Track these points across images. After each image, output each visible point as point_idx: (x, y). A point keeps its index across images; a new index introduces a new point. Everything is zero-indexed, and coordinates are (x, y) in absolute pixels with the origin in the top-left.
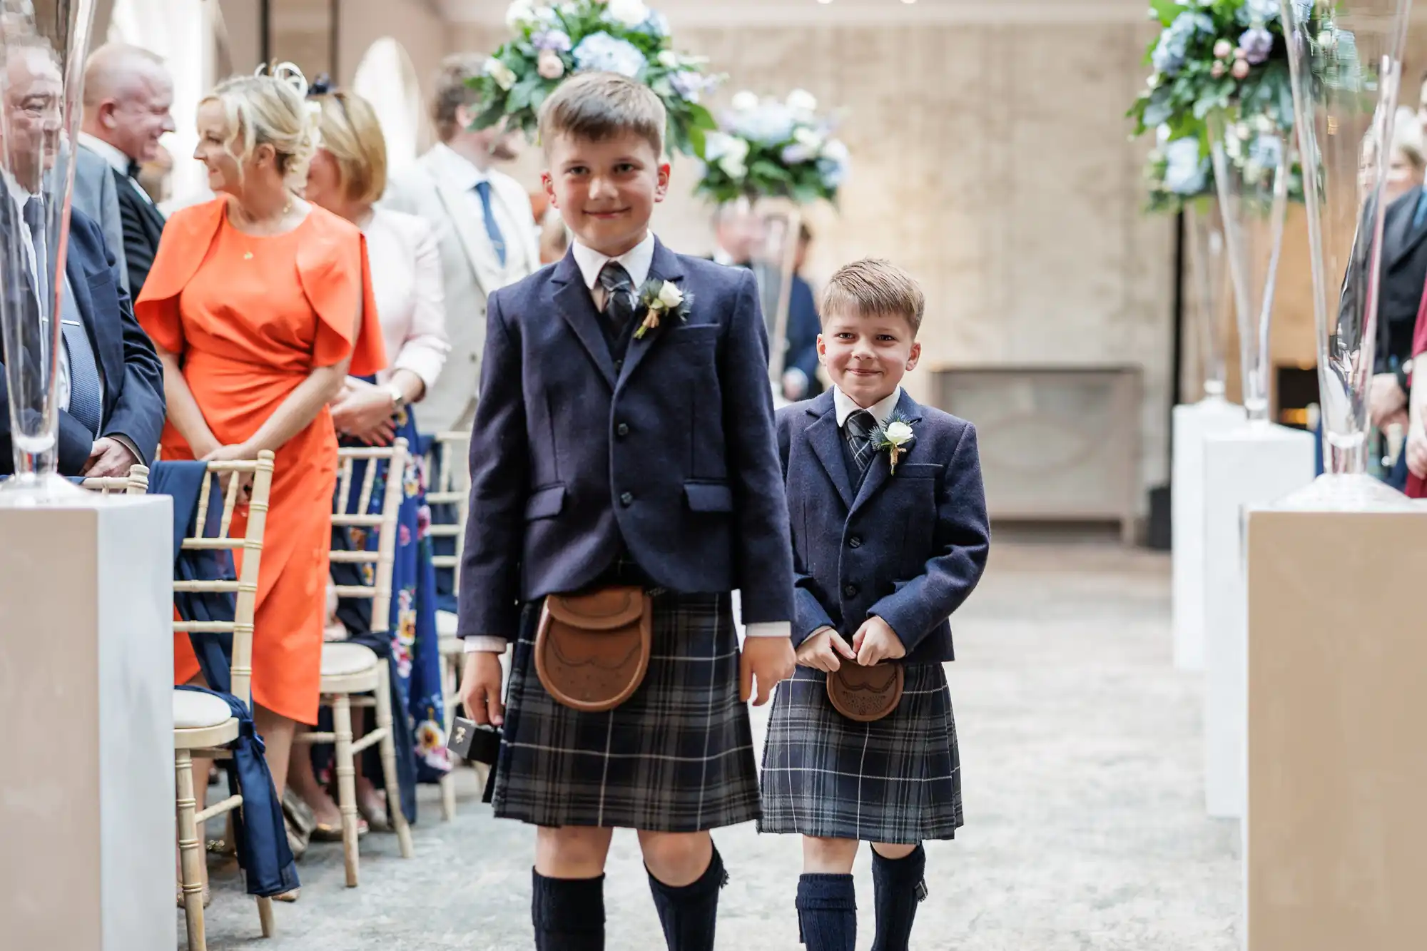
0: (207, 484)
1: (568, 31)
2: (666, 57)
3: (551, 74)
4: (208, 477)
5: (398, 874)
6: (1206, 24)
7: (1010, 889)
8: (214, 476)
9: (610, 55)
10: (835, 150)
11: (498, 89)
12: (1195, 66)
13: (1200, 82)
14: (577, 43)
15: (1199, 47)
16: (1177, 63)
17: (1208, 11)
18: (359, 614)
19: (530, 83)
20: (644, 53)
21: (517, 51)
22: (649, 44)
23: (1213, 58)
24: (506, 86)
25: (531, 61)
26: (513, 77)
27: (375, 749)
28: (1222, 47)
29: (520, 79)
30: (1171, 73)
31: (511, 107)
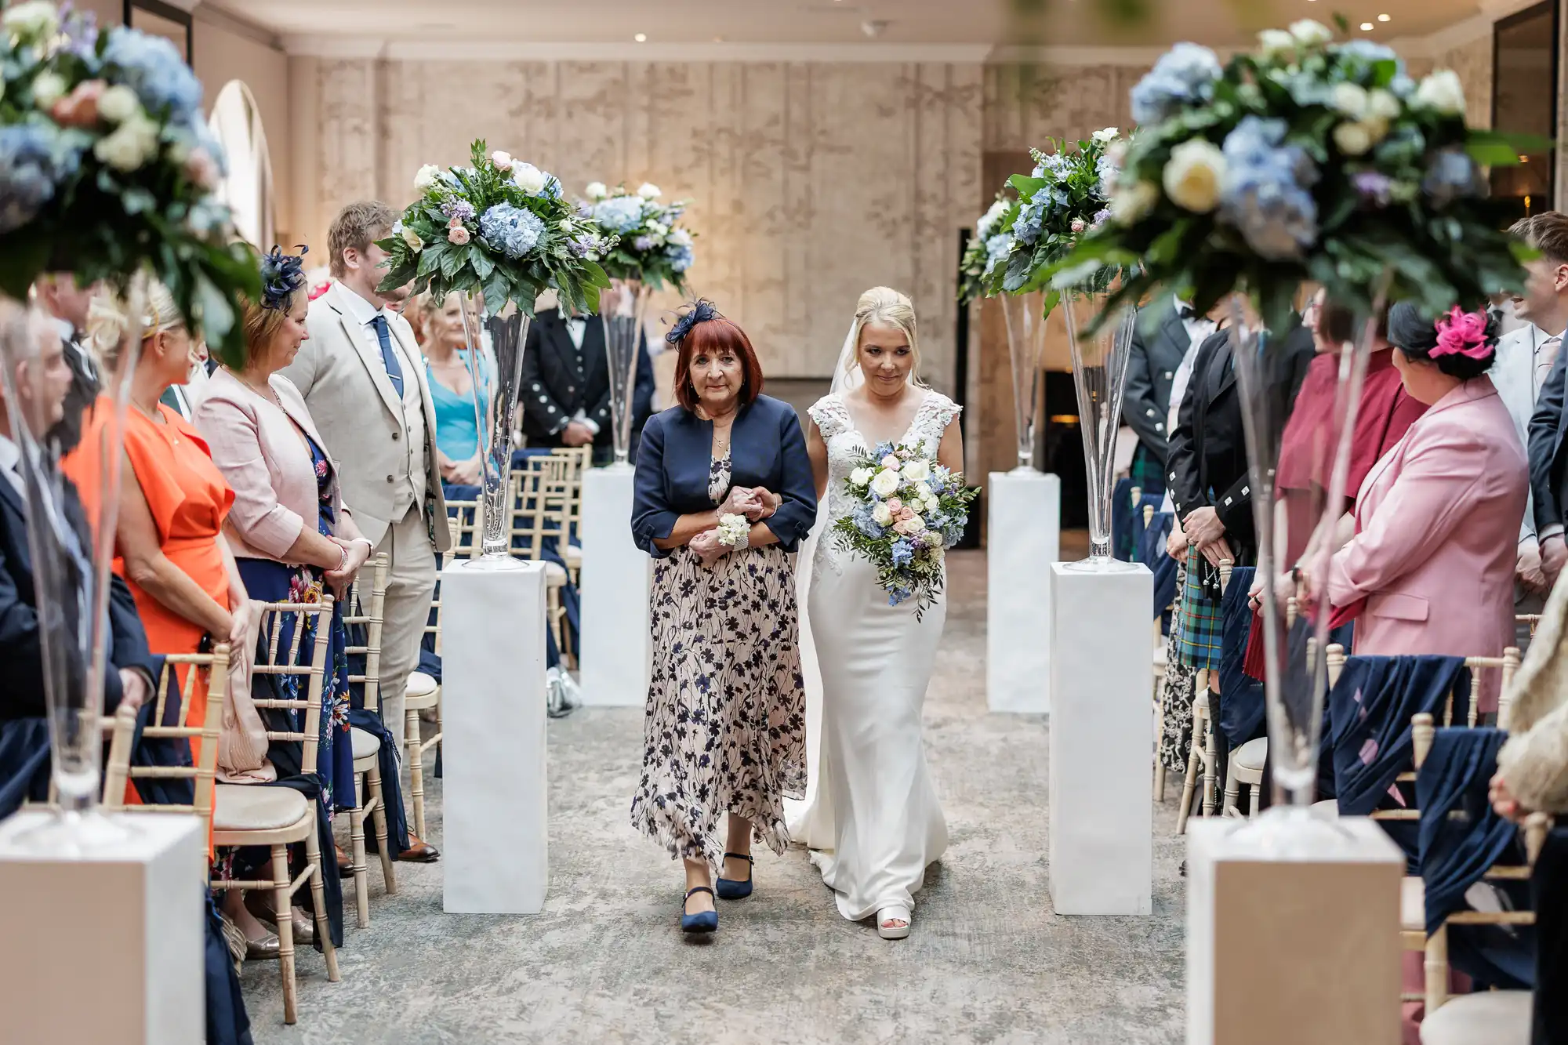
0: (165, 675)
1: (471, 200)
2: (566, 225)
3: (459, 242)
4: (166, 669)
5: (331, 1004)
6: (1061, 199)
7: (896, 1016)
8: (172, 667)
9: (513, 223)
10: (681, 237)
11: (409, 250)
12: (1052, 239)
13: (1056, 251)
14: (482, 212)
15: (1056, 220)
16: (1034, 232)
17: (1063, 187)
18: (290, 758)
19: (438, 249)
20: (543, 220)
21: (427, 217)
22: (549, 210)
23: (1068, 230)
24: (417, 250)
25: (440, 228)
26: (422, 243)
27: (307, 885)
28: (1078, 223)
29: (428, 245)
30: (1028, 243)
31: (423, 270)
